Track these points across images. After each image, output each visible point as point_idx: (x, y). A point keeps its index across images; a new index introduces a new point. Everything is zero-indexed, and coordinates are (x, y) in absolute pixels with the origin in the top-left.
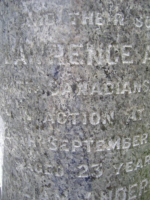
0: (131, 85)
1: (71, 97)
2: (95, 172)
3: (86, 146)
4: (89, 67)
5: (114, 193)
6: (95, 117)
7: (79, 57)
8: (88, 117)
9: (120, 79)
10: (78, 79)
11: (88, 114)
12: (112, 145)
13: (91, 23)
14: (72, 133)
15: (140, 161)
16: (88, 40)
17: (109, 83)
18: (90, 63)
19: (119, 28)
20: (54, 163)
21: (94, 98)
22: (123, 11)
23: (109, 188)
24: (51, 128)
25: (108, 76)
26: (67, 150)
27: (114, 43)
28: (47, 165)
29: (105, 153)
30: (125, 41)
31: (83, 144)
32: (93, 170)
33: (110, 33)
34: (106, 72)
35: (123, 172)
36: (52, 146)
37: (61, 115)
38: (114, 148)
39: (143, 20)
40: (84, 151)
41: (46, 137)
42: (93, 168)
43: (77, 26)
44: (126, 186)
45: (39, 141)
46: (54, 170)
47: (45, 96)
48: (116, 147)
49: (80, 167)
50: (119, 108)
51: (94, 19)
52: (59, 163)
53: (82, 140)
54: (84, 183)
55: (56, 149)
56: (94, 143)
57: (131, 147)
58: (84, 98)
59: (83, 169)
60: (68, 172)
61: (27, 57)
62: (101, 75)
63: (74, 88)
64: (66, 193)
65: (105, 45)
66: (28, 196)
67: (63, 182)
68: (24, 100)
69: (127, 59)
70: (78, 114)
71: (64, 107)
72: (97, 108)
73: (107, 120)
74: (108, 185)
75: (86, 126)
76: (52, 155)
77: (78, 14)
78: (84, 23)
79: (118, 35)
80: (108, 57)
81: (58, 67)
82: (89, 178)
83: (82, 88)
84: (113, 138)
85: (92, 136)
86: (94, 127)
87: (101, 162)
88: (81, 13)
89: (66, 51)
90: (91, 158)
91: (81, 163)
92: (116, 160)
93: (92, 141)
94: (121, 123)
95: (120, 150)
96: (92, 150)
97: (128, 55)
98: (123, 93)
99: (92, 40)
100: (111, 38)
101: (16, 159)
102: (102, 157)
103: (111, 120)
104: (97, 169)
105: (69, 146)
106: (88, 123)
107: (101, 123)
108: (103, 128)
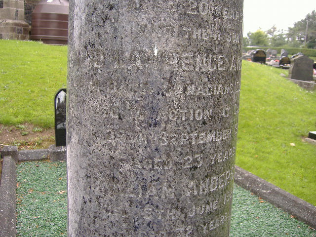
0: (223, 88)
1: (182, 97)
2: (197, 161)
3: (192, 139)
4: (197, 72)
5: (210, 180)
6: (199, 114)
7: (189, 64)
8: (194, 113)
9: (216, 82)
10: (188, 82)
11: (194, 111)
12: (210, 137)
13: (199, 37)
14: (181, 128)
15: (226, 153)
16: (196, 50)
17: (209, 86)
18: (197, 69)
19: (217, 42)
20: (164, 157)
21: (199, 98)
22: (220, 29)
23: (207, 177)
24: (163, 125)
25: (209, 80)
26: (176, 144)
27: (214, 54)
28: (156, 160)
29: (205, 144)
30: (221, 52)
31: (190, 137)
32: (195, 161)
33: (212, 46)
34: (208, 77)
35: (216, 162)
36: (163, 141)
37: (173, 113)
38: (211, 140)
39: (231, 36)
40: (190, 143)
41: (158, 133)
42: (196, 158)
43: (189, 39)
44: (217, 174)
45: (150, 138)
46: (164, 164)
47: (160, 96)
48: (212, 140)
49: (186, 158)
50: (215, 106)
51: (202, 34)
52: (168, 156)
53: (189, 133)
54: (189, 173)
55: (166, 144)
56: (198, 136)
57: (222, 140)
58: (192, 97)
59: (188, 159)
60: (176, 164)
61: (143, 62)
62: (205, 79)
63: (185, 89)
64: (173, 184)
65: (208, 55)
66: (133, 196)
67: (171, 174)
68: (136, 101)
69: (221, 66)
70: (186, 111)
71: (176, 106)
72: (201, 106)
73: (207, 116)
74: (206, 174)
75: (193, 121)
76: (163, 150)
77: (190, 29)
78: (194, 37)
79: (217, 48)
80: (210, 65)
81: (173, 72)
82: (193, 167)
83: (191, 90)
84: (211, 131)
85: (196, 130)
86: (198, 122)
87: (202, 152)
88: (192, 29)
89: (180, 59)
90: (195, 150)
91: (187, 154)
92: (212, 151)
93: (196, 135)
94: (216, 119)
95: (215, 142)
96: (196, 142)
97: (222, 63)
98: (218, 93)
99: (199, 51)
100: (212, 50)
101: (122, 160)
102: (203, 148)
103: (210, 116)
104: (199, 160)
105: (178, 139)
106: (194, 119)
107: (203, 118)
108: (204, 123)
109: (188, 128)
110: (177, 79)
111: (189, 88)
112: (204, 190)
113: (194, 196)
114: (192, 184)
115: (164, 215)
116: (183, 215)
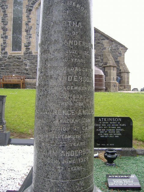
0: (75, 121)
1: (58, 123)
3: (62, 137)
5: (70, 152)
6: (64, 129)
7: (61, 113)
9: (71, 119)
12: (69, 137)
14: (58, 133)
15: (78, 143)
17: (68, 120)
18: (63, 115)
19: (71, 106)
21: (64, 124)
22: (72, 102)
23: (69, 150)
24: (53, 131)
25: (68, 118)
26: (57, 138)
27: (70, 110)
28: (51, 143)
30: (72, 109)
32: (64, 144)
33: (69, 107)
34: (67, 117)
35: (73, 146)
36: (53, 137)
37: (55, 128)
41: (51, 134)
43: (60, 105)
44: (74, 150)
45: (49, 135)
46: (53, 144)
47: (52, 123)
50: (71, 126)
51: (64, 104)
52: (54, 142)
53: (61, 135)
54: (61, 148)
55: (54, 137)
57: (75, 138)
58: (62, 124)
60: (57, 144)
61: (47, 112)
62: (66, 118)
63: (59, 121)
64: (56, 151)
65: (67, 110)
66: (45, 154)
67: (55, 147)
68: (46, 124)
70: (60, 128)
71: (56, 126)
72: (65, 126)
74: (68, 149)
76: (53, 139)
78: (62, 105)
80: (68, 113)
81: (55, 115)
82: (63, 146)
84: (69, 135)
87: (66, 142)
88: (61, 102)
89: (57, 111)
90: (63, 140)
91: (61, 142)
92: (70, 142)
93: (64, 135)
94: (72, 131)
95: (72, 139)
96: (64, 138)
97: (73, 113)
98: (72, 122)
99: (64, 109)
101: (42, 142)
102: (66, 140)
103: (69, 130)
105: (57, 136)
106: (63, 130)
107: (66, 130)
108: (67, 132)
109: (61, 133)
110: (57, 117)
111: (61, 120)
112: (68, 155)
113: (64, 156)
114: (63, 152)
115: (53, 161)
116: (60, 163)
